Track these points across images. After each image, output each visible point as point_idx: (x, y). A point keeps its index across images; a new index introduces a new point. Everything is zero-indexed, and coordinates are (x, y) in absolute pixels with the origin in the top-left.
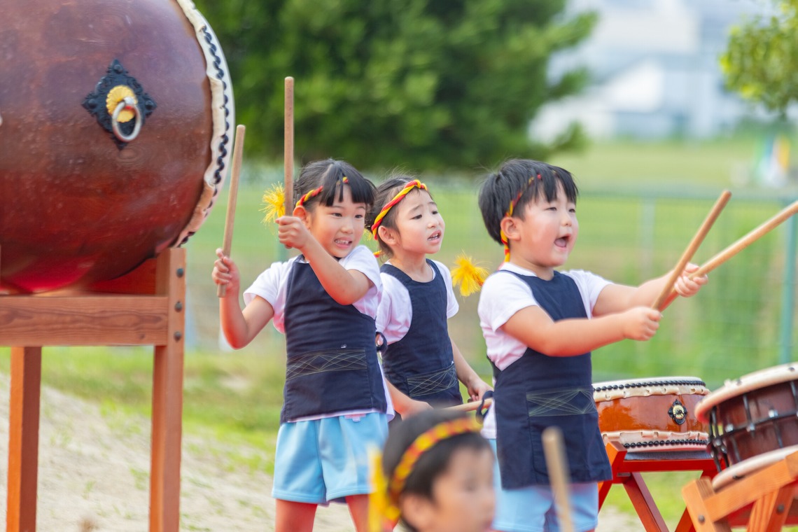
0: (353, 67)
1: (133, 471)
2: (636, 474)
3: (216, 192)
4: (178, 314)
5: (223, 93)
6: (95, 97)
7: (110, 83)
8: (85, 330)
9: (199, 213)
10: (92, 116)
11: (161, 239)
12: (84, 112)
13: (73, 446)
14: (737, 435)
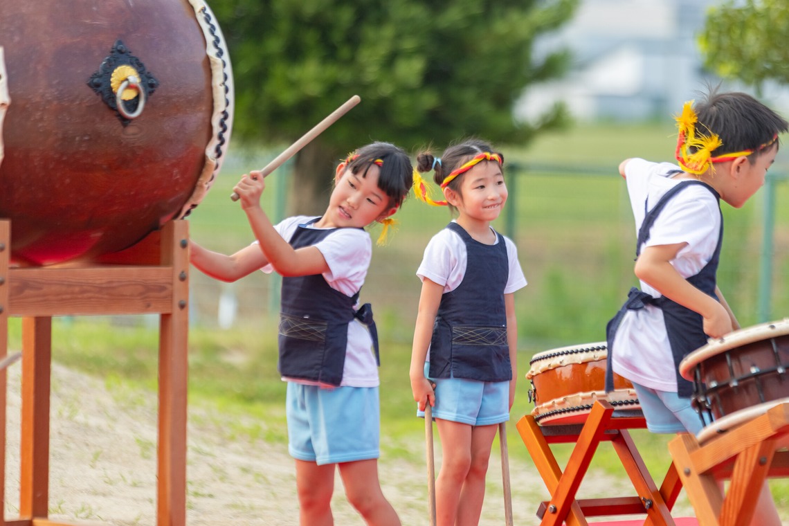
0: (345, 52)
1: (138, 440)
2: (623, 431)
3: (217, 166)
4: (182, 283)
5: (223, 70)
6: (100, 77)
7: (113, 63)
8: (92, 300)
9: (202, 187)
10: (98, 94)
11: (164, 212)
12: (90, 91)
13: (80, 418)
14: (721, 391)
